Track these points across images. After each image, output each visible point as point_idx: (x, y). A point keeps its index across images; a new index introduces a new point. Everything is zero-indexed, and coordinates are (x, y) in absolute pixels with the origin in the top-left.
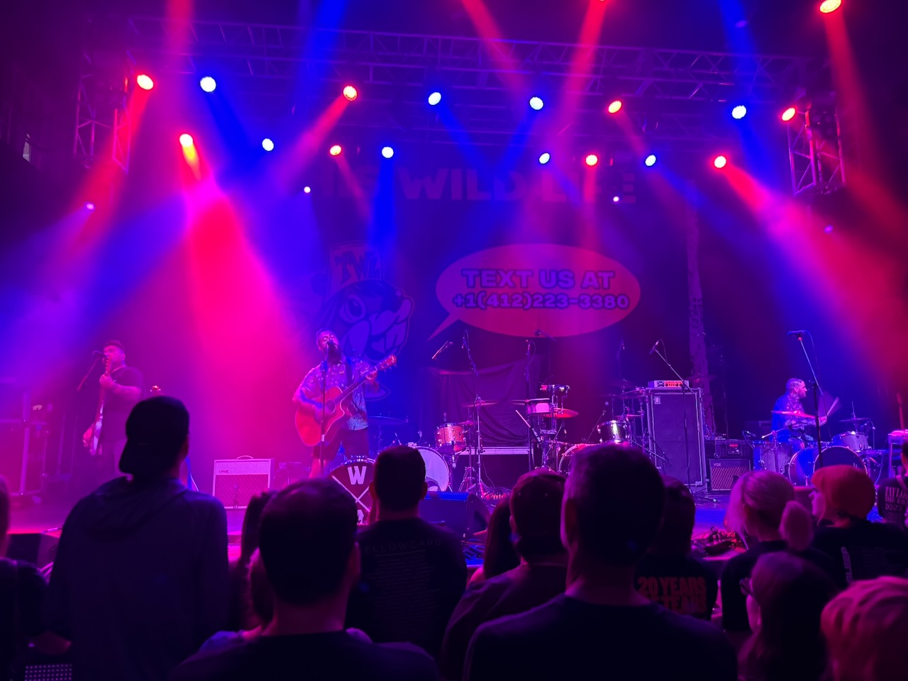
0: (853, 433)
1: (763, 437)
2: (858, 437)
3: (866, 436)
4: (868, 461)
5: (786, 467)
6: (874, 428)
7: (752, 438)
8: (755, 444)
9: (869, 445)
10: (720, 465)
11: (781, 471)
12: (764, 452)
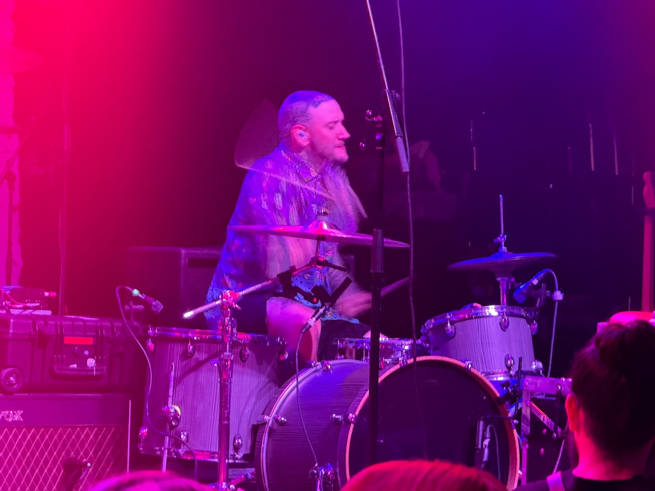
0: (492, 310)
1: (188, 315)
2: (504, 326)
3: (529, 321)
4: (526, 412)
5: (256, 430)
6: (559, 296)
7: (149, 317)
8: (155, 339)
9: (538, 357)
10: (17, 416)
11: (237, 449)
12: (186, 373)
